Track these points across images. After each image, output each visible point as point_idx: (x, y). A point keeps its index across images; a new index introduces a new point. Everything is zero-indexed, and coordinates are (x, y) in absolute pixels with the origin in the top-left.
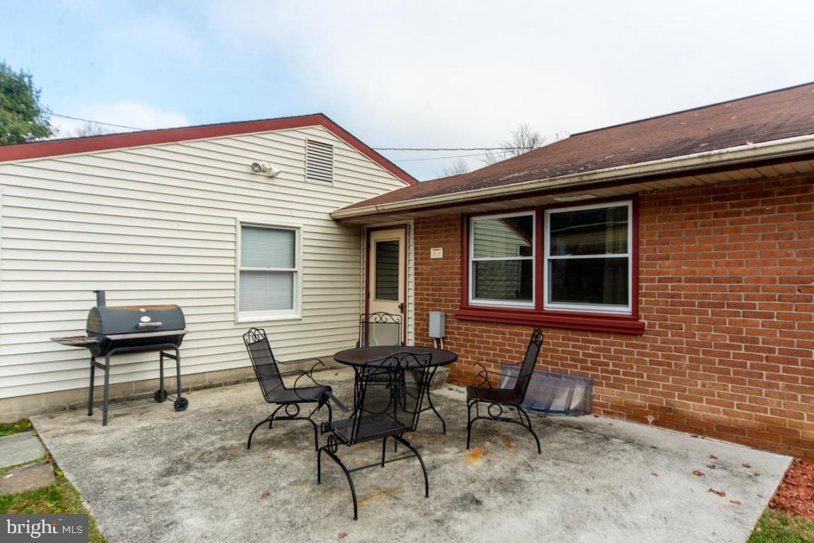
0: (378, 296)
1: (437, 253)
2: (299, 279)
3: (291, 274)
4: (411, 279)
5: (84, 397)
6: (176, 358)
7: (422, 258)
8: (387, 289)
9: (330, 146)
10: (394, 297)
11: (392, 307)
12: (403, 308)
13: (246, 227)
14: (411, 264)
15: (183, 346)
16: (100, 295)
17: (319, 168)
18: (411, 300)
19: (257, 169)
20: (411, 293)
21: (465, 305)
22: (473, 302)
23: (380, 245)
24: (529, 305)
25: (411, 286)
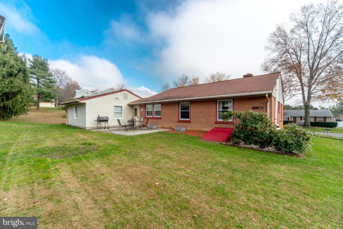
0: (135, 116)
1: (142, 110)
2: (122, 113)
3: (121, 113)
4: (139, 113)
5: (97, 128)
6: (108, 123)
7: (140, 110)
8: (136, 115)
9: (127, 94)
10: (137, 116)
11: (136, 117)
12: (138, 117)
13: (115, 106)
14: (139, 111)
15: (109, 121)
16: (99, 115)
17: (125, 97)
18: (139, 116)
19: (116, 98)
20: (139, 115)
21: (145, 117)
22: (147, 116)
23: (135, 109)
24: (152, 116)
25: (139, 114)
